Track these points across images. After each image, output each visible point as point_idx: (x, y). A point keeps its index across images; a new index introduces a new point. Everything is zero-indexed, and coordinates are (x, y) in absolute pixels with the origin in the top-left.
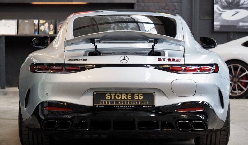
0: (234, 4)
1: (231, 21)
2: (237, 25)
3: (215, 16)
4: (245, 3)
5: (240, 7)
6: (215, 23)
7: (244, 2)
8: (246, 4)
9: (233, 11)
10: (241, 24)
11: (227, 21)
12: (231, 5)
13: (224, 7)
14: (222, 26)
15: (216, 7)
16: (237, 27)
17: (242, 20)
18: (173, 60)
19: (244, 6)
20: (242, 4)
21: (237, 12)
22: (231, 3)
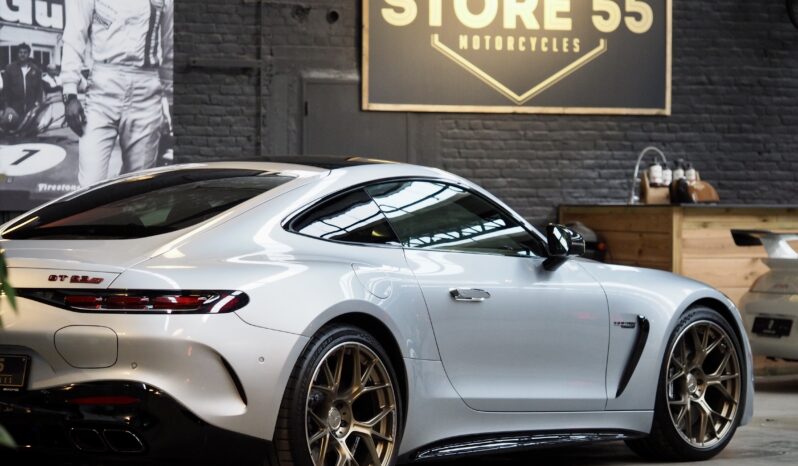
0: (20, 127)
1: (13, 178)
2: (31, 190)
4: (53, 125)
5: (40, 135)
7: (51, 121)
8: (57, 128)
9: (18, 150)
10: (42, 187)
12: (11, 132)
16: (32, 198)
17: (45, 177)
18: (85, 279)
19: (51, 134)
20: (46, 128)
21: (32, 152)
22: (14, 125)
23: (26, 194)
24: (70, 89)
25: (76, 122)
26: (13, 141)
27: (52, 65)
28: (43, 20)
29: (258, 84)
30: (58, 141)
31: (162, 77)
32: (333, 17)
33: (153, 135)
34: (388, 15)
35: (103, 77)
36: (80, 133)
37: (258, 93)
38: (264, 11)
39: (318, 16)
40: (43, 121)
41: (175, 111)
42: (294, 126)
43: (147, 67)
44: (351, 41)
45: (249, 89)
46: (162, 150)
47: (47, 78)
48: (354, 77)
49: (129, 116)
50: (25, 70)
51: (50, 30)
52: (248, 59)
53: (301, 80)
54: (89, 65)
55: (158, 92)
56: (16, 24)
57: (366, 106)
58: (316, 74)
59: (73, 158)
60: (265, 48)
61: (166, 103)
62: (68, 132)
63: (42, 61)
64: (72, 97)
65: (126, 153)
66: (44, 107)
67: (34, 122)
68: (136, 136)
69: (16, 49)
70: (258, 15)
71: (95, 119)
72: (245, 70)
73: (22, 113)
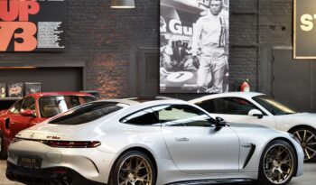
1: (176, 83)
2: (182, 86)
3: (161, 78)
6: (161, 85)
7: (188, 64)
8: (190, 67)
9: (178, 74)
10: (185, 85)
11: (173, 83)
12: (175, 68)
13: (169, 70)
14: (167, 88)
15: (162, 69)
16: (182, 89)
17: (186, 82)
19: (188, 68)
21: (182, 74)
22: (176, 66)
23: (180, 88)
24: (194, 54)
25: (196, 65)
26: (176, 71)
27: (189, 46)
28: (186, 32)
29: (257, 51)
30: (191, 71)
31: (225, 50)
32: (284, 28)
33: (222, 68)
34: (303, 28)
35: (206, 50)
36: (198, 68)
37: (257, 54)
38: (260, 28)
39: (278, 28)
40: (186, 65)
41: (229, 60)
42: (270, 64)
43: (220, 46)
44: (290, 36)
45: (255, 53)
46: (225, 73)
47: (187, 51)
48: (291, 48)
49: (213, 63)
50: (180, 49)
51: (188, 36)
52: (255, 43)
53: (272, 50)
54: (201, 46)
55: (224, 54)
56: (177, 34)
57: (295, 57)
58: (277, 48)
59: (196, 76)
60: (260, 39)
61: (226, 58)
62: (194, 68)
63: (185, 46)
64: (195, 57)
65: (213, 74)
66: (186, 60)
67: (183, 65)
68: (216, 69)
69: (177, 42)
70: (258, 29)
71: (203, 63)
72: (253, 47)
73: (179, 62)
